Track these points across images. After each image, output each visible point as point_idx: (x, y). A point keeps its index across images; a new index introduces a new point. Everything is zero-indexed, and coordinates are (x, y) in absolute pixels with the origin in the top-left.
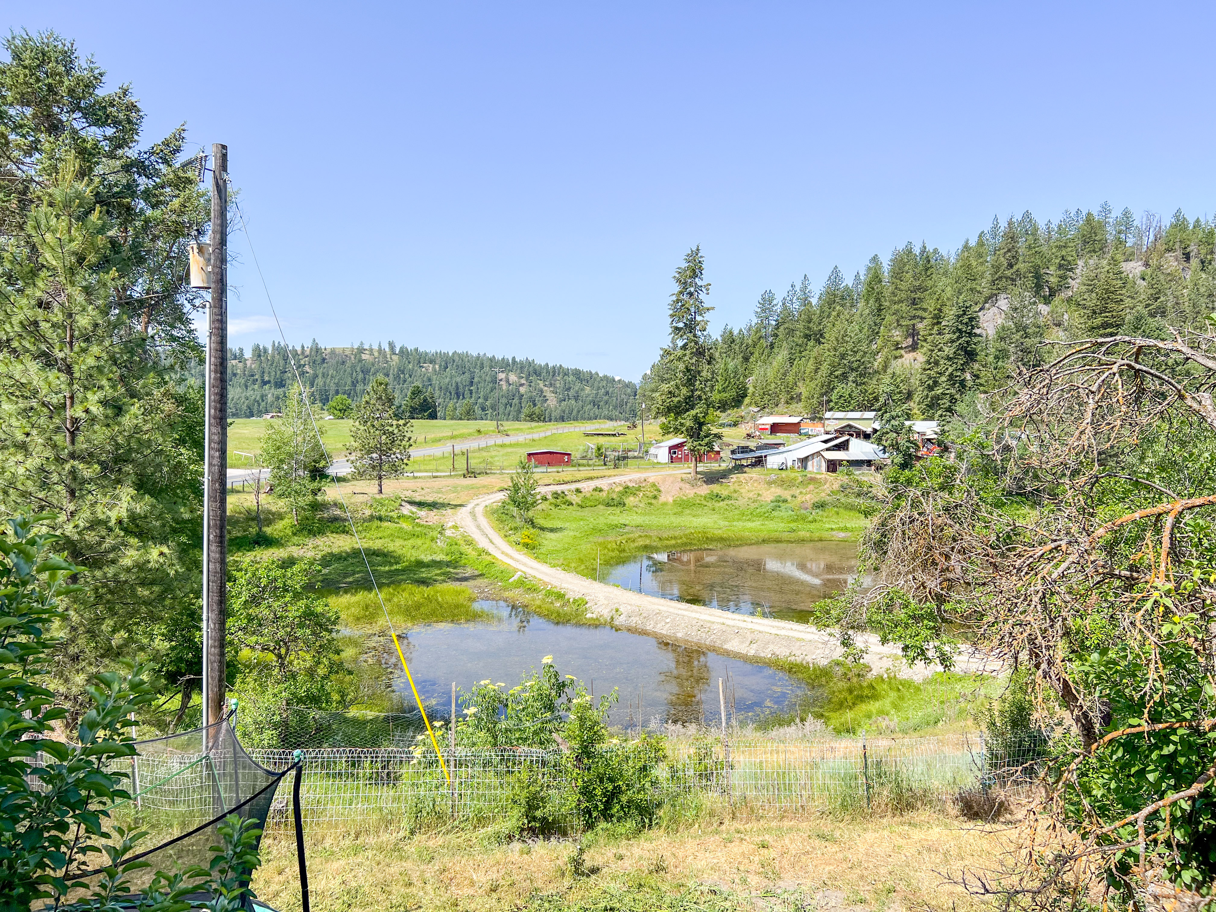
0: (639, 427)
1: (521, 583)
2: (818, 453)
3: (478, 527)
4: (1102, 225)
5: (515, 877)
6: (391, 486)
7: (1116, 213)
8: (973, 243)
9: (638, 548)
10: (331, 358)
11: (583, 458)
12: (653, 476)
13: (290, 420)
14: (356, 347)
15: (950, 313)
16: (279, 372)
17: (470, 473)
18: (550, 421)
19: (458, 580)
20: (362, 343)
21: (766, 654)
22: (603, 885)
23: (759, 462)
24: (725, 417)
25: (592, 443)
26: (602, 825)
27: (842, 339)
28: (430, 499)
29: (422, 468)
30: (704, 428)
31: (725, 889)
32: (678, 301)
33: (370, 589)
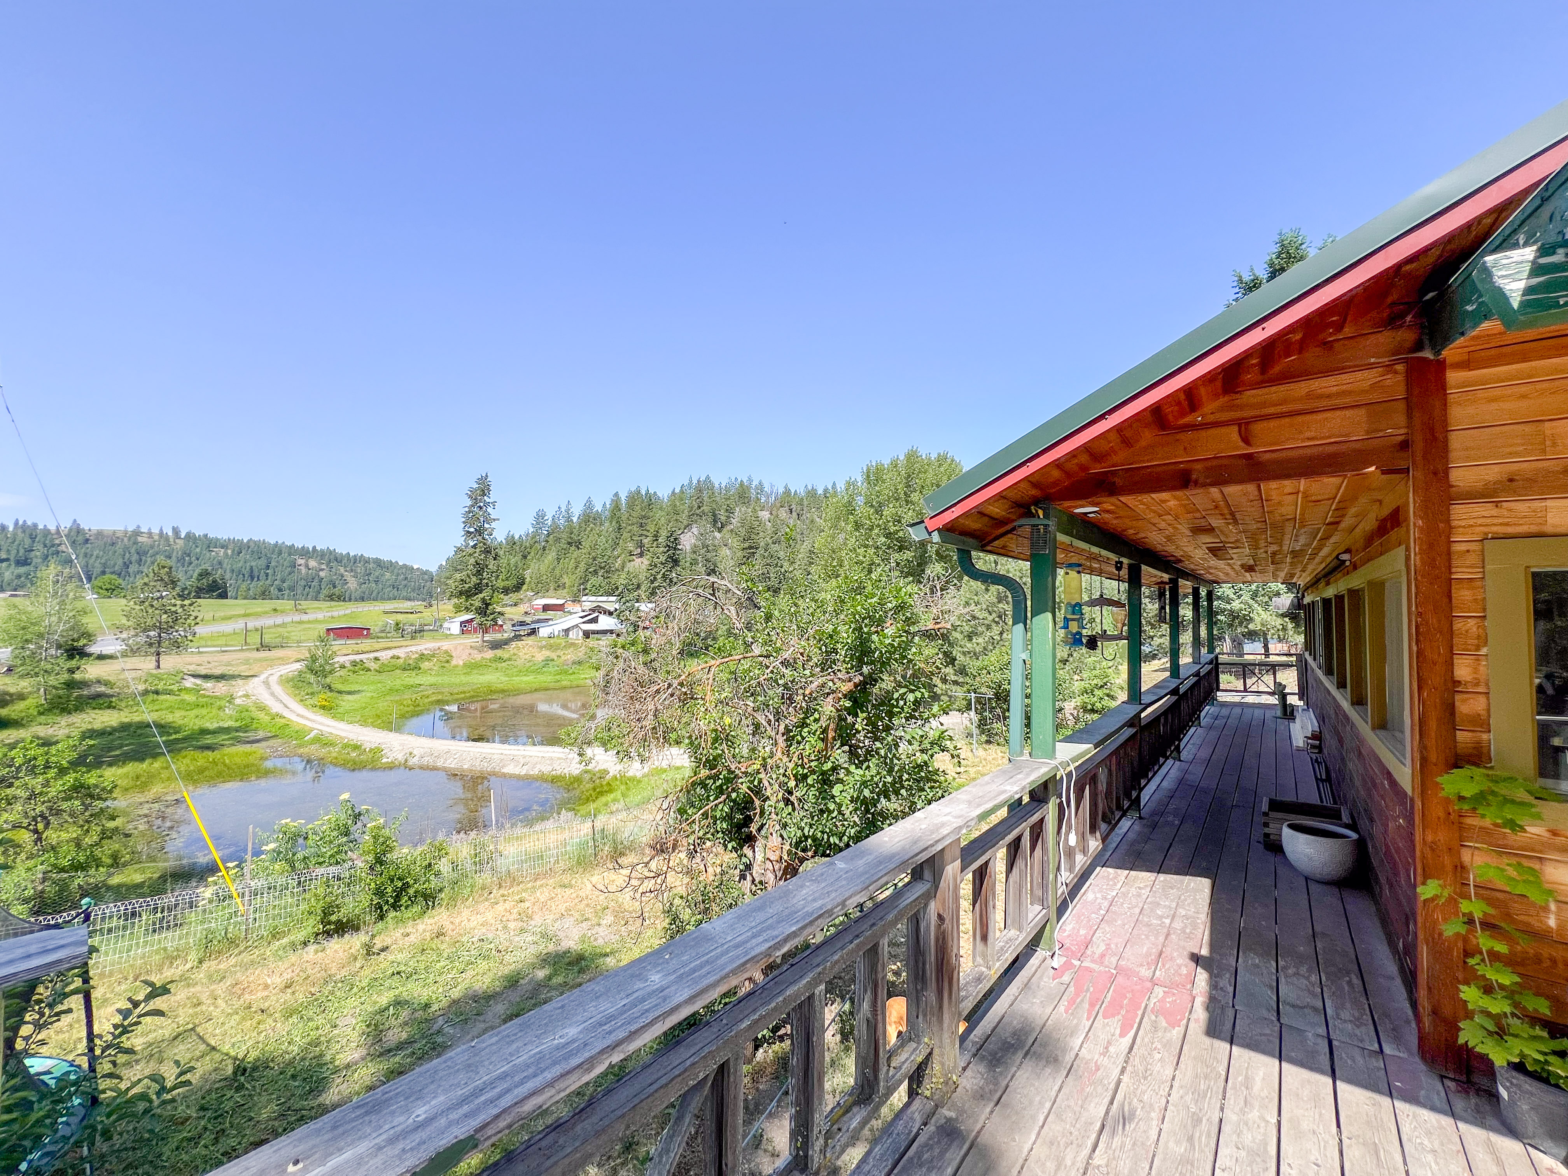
0: (435, 607)
1: (317, 740)
2: (577, 626)
3: (272, 694)
4: (749, 488)
5: (310, 971)
6: (170, 662)
7: (755, 483)
8: (677, 491)
9: (432, 703)
10: (97, 539)
11: (383, 631)
12: (446, 645)
13: (41, 599)
14: (130, 529)
15: (664, 533)
16: (22, 551)
17: (264, 646)
18: (350, 600)
19: (248, 742)
20: (138, 527)
21: (535, 772)
22: (391, 958)
23: (533, 632)
24: (507, 599)
25: (391, 620)
26: (392, 914)
27: (594, 547)
28: (218, 671)
29: (209, 643)
30: (490, 607)
31: (490, 936)
32: (469, 512)
33: (142, 760)
